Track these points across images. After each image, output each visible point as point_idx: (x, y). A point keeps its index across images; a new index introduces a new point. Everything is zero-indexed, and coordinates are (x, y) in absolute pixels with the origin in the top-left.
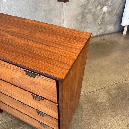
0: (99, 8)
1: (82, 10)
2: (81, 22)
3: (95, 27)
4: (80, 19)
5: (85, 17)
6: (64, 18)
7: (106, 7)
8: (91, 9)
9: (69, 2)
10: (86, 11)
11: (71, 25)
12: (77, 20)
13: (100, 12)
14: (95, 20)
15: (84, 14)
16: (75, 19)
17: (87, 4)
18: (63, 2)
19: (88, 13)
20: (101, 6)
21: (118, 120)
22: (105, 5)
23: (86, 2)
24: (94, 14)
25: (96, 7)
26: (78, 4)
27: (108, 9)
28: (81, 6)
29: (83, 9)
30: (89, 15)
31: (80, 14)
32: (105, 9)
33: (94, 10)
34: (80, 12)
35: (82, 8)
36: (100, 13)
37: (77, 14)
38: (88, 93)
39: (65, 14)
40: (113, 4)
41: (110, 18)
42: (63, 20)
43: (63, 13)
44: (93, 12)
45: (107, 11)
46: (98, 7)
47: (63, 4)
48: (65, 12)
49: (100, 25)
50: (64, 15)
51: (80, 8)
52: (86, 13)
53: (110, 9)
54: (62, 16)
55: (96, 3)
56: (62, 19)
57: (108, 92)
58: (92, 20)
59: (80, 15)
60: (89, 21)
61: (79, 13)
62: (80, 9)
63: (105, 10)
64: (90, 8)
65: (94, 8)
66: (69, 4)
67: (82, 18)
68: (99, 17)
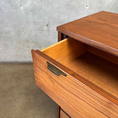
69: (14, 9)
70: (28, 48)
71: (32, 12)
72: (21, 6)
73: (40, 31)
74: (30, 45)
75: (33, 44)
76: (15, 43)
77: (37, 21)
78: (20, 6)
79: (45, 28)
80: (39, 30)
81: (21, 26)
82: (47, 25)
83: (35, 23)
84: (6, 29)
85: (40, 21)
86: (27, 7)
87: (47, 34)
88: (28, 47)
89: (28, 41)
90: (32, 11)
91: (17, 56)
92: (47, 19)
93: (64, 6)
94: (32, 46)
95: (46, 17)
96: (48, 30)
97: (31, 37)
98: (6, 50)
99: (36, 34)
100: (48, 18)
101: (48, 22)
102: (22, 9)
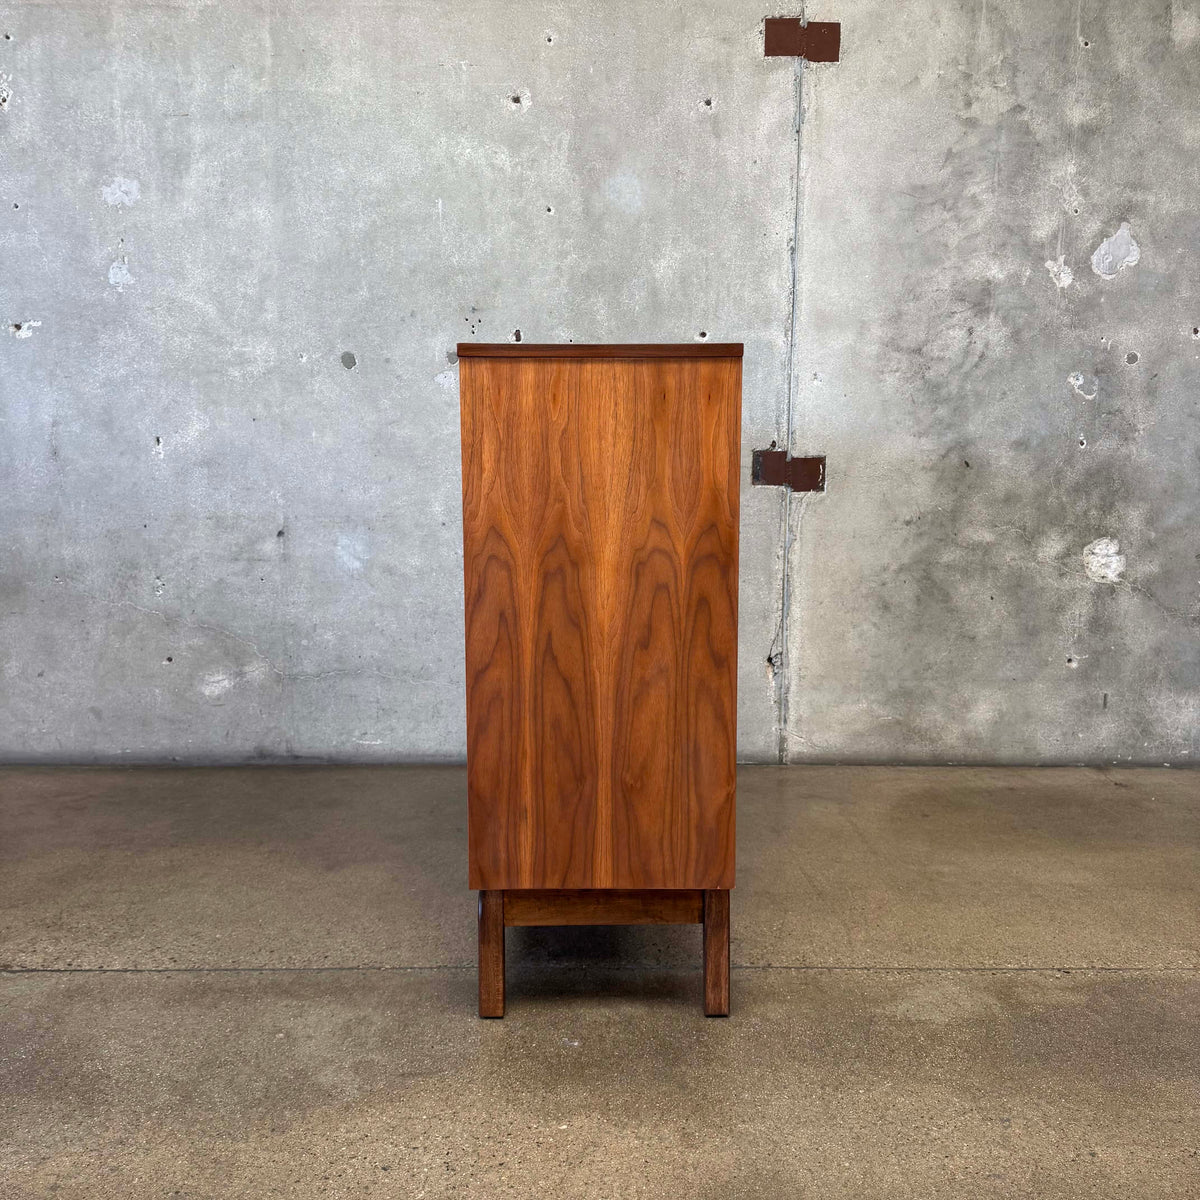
0: (1052, 547)
1: (914, 548)
2: (918, 629)
3: (1039, 686)
4: (909, 606)
5: (947, 598)
6: (787, 579)
7: (1113, 548)
8: (987, 548)
9: (822, 489)
10: (948, 556)
11: (842, 637)
12: (886, 607)
13: (1062, 575)
14: (1031, 633)
15: (939, 575)
16: (866, 597)
17: (955, 515)
18: (783, 488)
19: (966, 572)
20: (1069, 537)
21: (1006, 1116)
22: (1101, 533)
23: (947, 502)
24: (1018, 586)
25: (1029, 539)
26: (886, 504)
27: (1128, 565)
28: (908, 523)
29: (924, 543)
30: (974, 585)
31: (901, 569)
32: (1105, 561)
33: (1010, 556)
34: (906, 560)
35: (921, 534)
36: (1067, 584)
37: (885, 569)
38: (829, 969)
39: (795, 558)
40: (1169, 532)
41: (1163, 632)
42: (786, 596)
43: (787, 549)
44: (1004, 570)
45: (1121, 575)
46: (1043, 540)
47: (783, 496)
48: (797, 545)
49: (1084, 675)
50: (787, 560)
51: (905, 531)
52: (948, 566)
53: (1150, 567)
54: (778, 566)
55: (1027, 515)
56: (778, 584)
57: (1005, 992)
58: (1010, 629)
59: (902, 577)
60: (983, 630)
61: (894, 567)
62: (906, 540)
63: (1107, 566)
64: (976, 537)
65: (1006, 543)
66: (822, 500)
67: (918, 600)
68: (1060, 609)
69: (122, 454)
70: (165, 663)
71: (206, 471)
72: (158, 440)
73: (239, 566)
74: (183, 644)
75: (197, 641)
76: (97, 634)
77: (230, 513)
78: (154, 442)
79: (270, 547)
80: (237, 560)
81: (145, 535)
82: (280, 534)
83: (219, 522)
84: (67, 552)
85: (244, 511)
86: (185, 445)
87: (277, 577)
88: (170, 660)
89: (170, 621)
90: (207, 463)
91: (97, 713)
92: (281, 501)
93: (363, 442)
94: (190, 647)
95: (276, 494)
96: (285, 558)
97: (193, 596)
98: (40, 675)
99: (221, 580)
100: (283, 496)
101: (286, 518)
102: (162, 456)
